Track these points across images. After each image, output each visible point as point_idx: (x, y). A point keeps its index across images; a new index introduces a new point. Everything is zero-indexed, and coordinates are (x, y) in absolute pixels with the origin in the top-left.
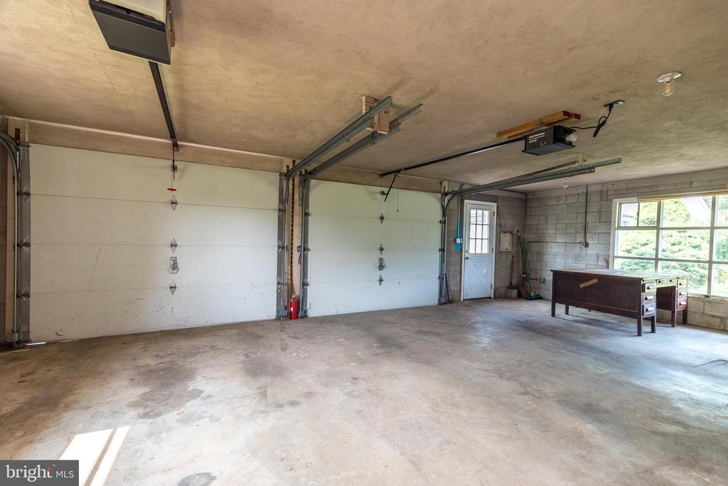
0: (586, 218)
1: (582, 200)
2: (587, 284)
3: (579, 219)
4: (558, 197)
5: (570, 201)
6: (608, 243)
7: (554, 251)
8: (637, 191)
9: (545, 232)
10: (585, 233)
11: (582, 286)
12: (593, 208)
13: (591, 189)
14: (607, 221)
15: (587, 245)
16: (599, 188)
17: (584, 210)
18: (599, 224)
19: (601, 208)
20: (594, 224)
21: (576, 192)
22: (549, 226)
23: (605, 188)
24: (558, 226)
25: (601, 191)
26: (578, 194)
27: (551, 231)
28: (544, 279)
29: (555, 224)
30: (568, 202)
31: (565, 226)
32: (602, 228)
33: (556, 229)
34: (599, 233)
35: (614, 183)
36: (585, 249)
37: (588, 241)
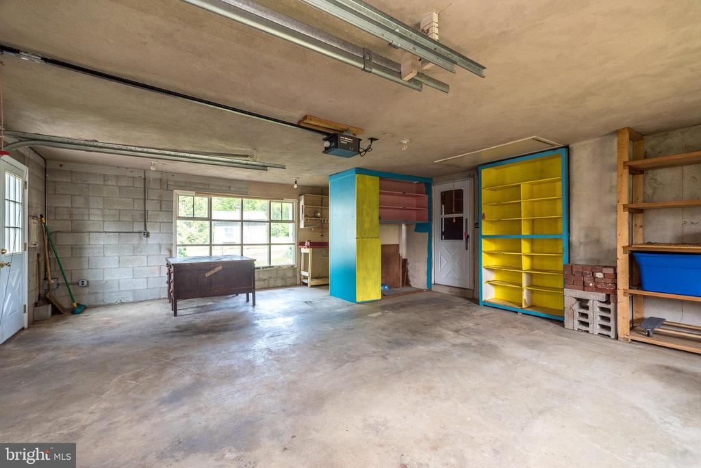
0: (145, 206)
1: (139, 184)
2: (212, 272)
3: (136, 207)
4: (105, 175)
5: (123, 183)
6: (171, 233)
7: (102, 243)
8: (194, 186)
9: (86, 218)
10: (145, 222)
11: (207, 275)
12: (153, 195)
13: (150, 175)
14: (169, 209)
15: (147, 235)
16: (158, 176)
17: (142, 197)
18: (160, 213)
19: (161, 196)
20: (156, 213)
21: (132, 174)
22: (92, 211)
23: (165, 177)
24: (107, 212)
25: (161, 180)
26: (133, 178)
27: (94, 218)
28: (88, 282)
29: (102, 210)
30: (120, 185)
31: (117, 212)
32: (163, 217)
33: (104, 215)
34: (160, 222)
35: (173, 174)
36: (144, 238)
37: (148, 230)
